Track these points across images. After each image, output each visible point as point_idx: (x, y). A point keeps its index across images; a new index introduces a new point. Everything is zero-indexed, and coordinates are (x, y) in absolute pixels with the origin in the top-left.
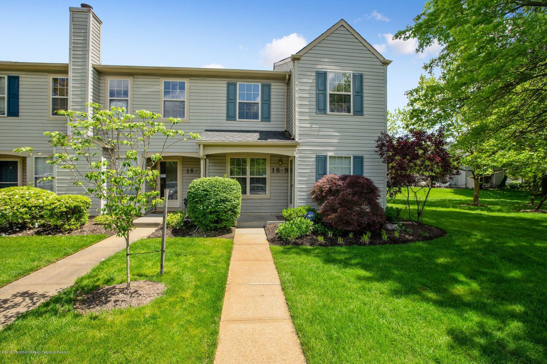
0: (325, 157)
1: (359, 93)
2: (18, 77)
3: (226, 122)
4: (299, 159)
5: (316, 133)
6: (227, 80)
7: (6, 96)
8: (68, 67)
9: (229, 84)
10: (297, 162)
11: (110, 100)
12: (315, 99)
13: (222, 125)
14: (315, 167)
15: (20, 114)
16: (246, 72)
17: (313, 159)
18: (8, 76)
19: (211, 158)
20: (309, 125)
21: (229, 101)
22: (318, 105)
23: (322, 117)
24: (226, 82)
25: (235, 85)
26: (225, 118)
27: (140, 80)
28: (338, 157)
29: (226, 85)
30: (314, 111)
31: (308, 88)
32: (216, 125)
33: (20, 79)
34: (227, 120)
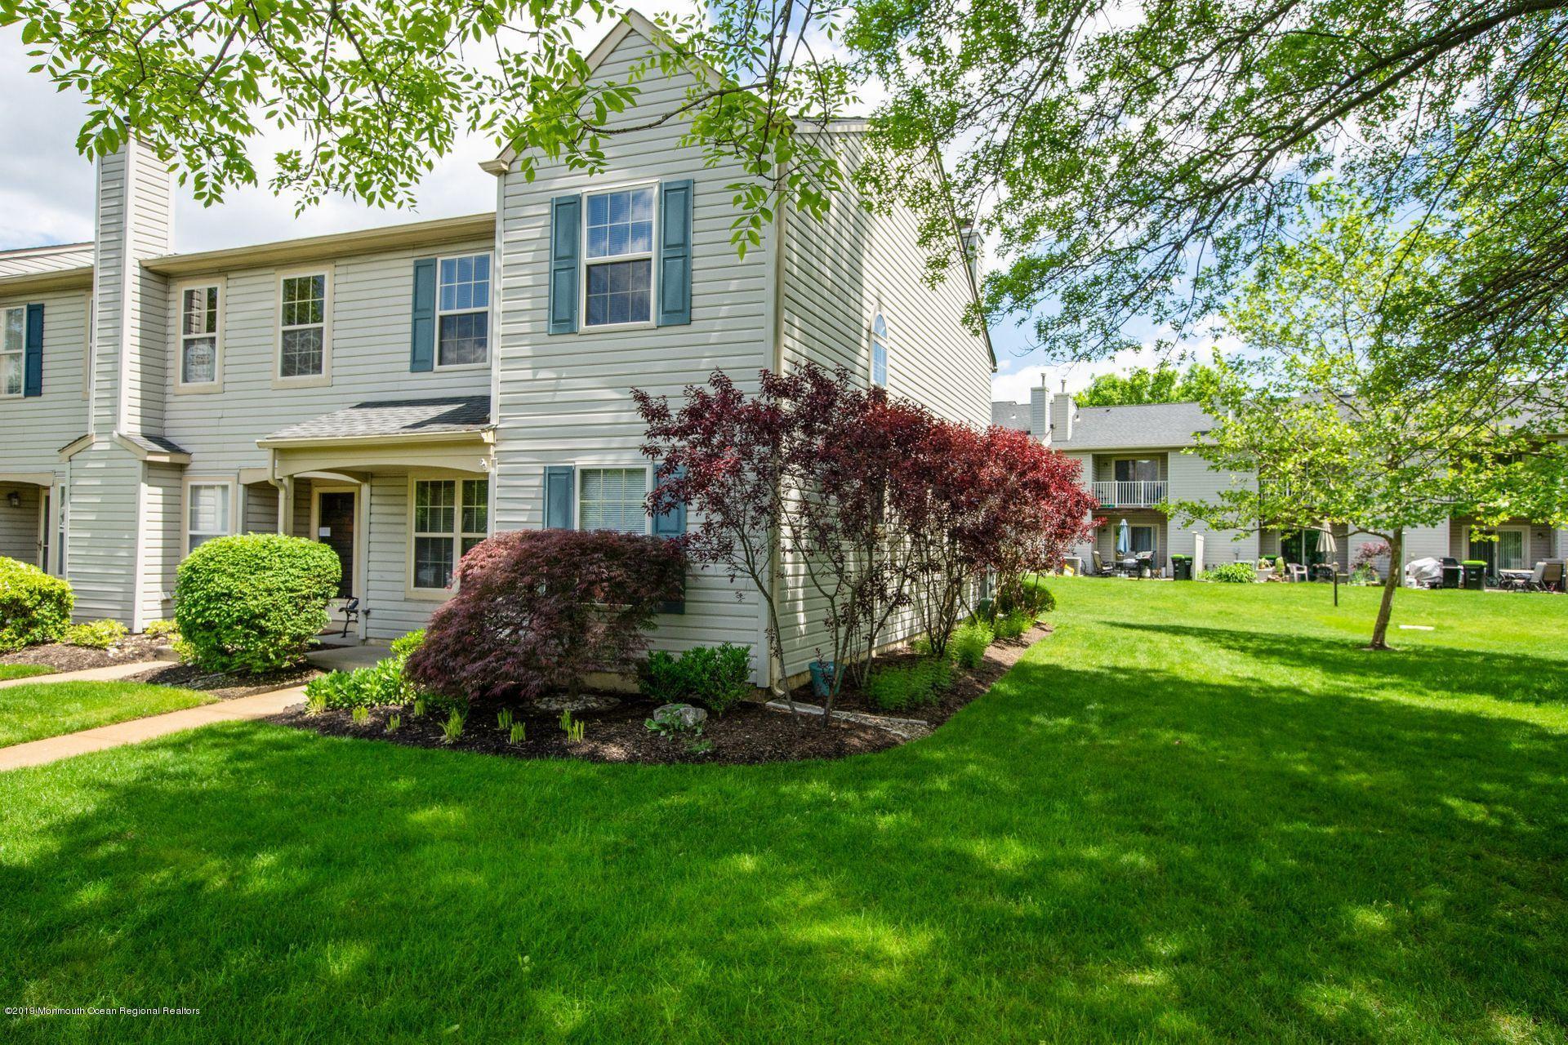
0: (570, 472)
1: (678, 251)
2: (43, 306)
3: (408, 375)
4: (498, 481)
5: (547, 397)
6: (416, 253)
7: (23, 351)
8: (91, 274)
9: (418, 267)
10: (493, 492)
11: (186, 341)
12: (545, 291)
13: (403, 385)
14: (539, 504)
15: (44, 390)
16: (458, 223)
17: (538, 481)
18: (29, 307)
19: (375, 482)
20: (528, 374)
21: (419, 315)
22: (554, 309)
23: (566, 343)
24: (411, 262)
25: (431, 264)
26: (408, 366)
27: (239, 282)
28: (606, 471)
29: (411, 271)
30: (543, 326)
31: (528, 257)
32: (387, 386)
33: (46, 311)
34: (413, 370)
